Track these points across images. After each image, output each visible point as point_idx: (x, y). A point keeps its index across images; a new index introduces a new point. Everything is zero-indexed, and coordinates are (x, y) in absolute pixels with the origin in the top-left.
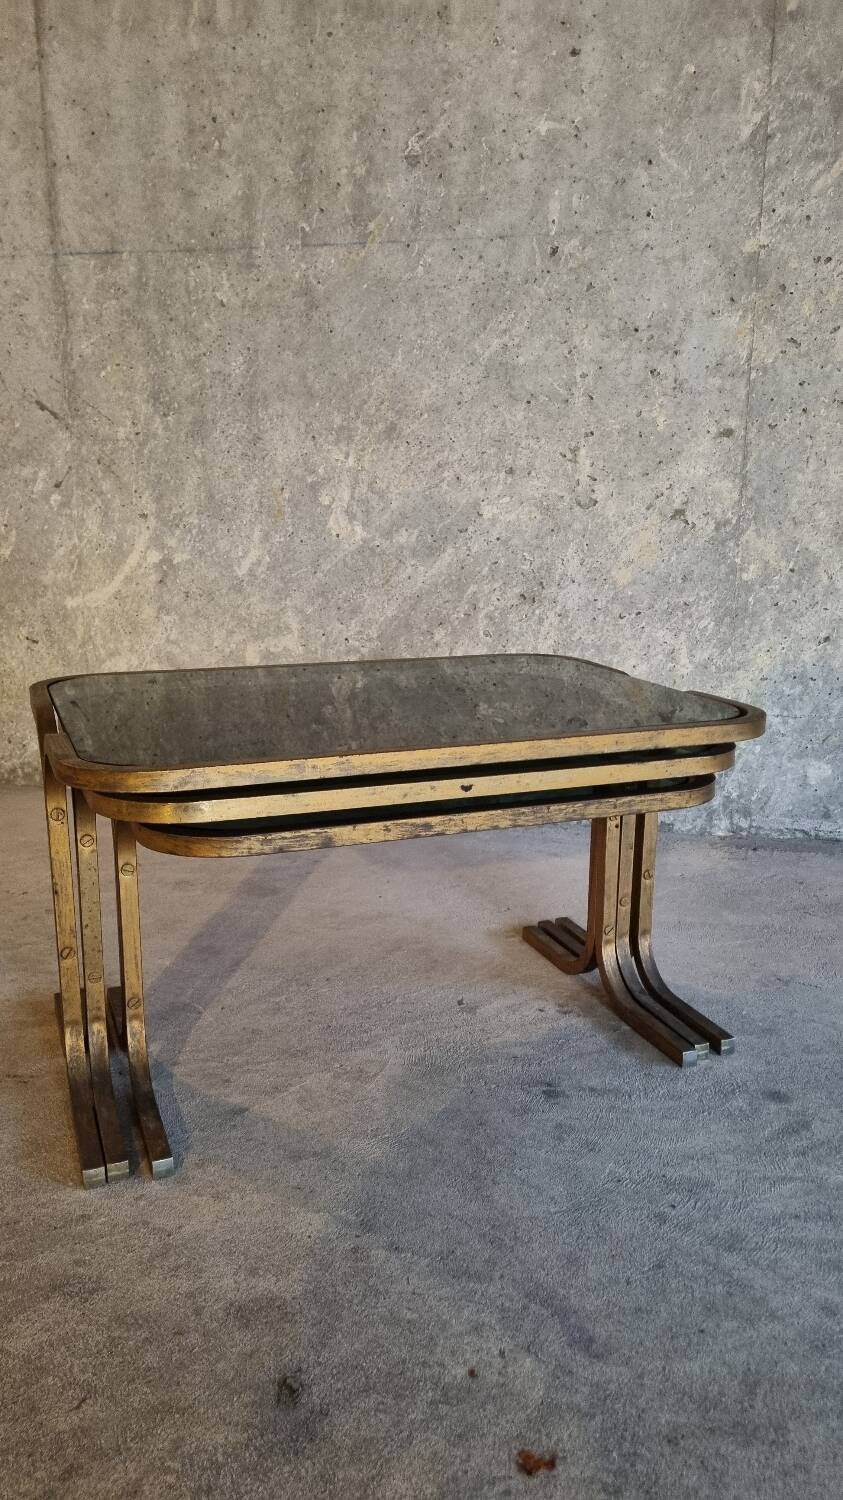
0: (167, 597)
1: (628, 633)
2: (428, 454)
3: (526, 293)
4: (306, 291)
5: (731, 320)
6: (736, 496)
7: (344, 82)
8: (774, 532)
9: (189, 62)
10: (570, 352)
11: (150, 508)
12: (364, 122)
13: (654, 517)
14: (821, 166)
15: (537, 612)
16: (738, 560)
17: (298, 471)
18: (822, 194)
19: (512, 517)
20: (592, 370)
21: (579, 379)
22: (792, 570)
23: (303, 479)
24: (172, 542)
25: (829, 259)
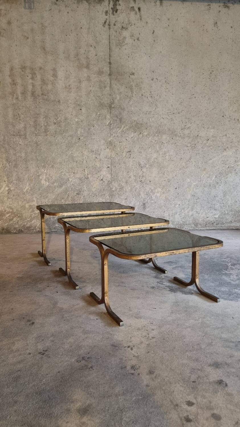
0: (9, 196)
1: (95, 199)
2: (59, 170)
3: (75, 145)
4: (36, 143)
5: (108, 150)
6: (110, 177)
7: (42, 110)
8: (117, 182)
9: (14, 105)
10: (83, 154)
11: (6, 180)
12: (46, 117)
13: (98, 180)
14: (119, 129)
15: (80, 196)
16: (112, 187)
17: (36, 173)
18: (119, 133)
19: (75, 180)
20: (87, 157)
21: (84, 159)
22: (120, 188)
23: (36, 174)
24: (10, 186)
25: (121, 142)
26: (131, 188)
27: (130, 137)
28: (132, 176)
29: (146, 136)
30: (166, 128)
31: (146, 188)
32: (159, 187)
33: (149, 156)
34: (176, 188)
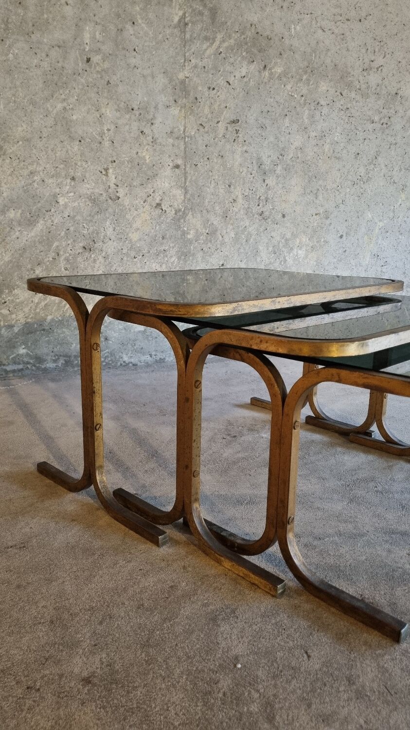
1: (139, 265)
2: (24, 165)
3: (75, 80)
5: (175, 111)
6: (182, 197)
8: (199, 215)
10: (100, 116)
13: (147, 207)
14: (208, 44)
15: (93, 256)
16: (185, 229)
18: (209, 57)
19: (76, 204)
20: (113, 127)
21: (106, 131)
22: (208, 234)
25: (214, 89)
26: (236, 234)
27: (238, 75)
28: (240, 197)
29: (280, 78)
30: (328, 61)
31: (273, 234)
32: (304, 232)
33: (283, 139)
34: (341, 237)
